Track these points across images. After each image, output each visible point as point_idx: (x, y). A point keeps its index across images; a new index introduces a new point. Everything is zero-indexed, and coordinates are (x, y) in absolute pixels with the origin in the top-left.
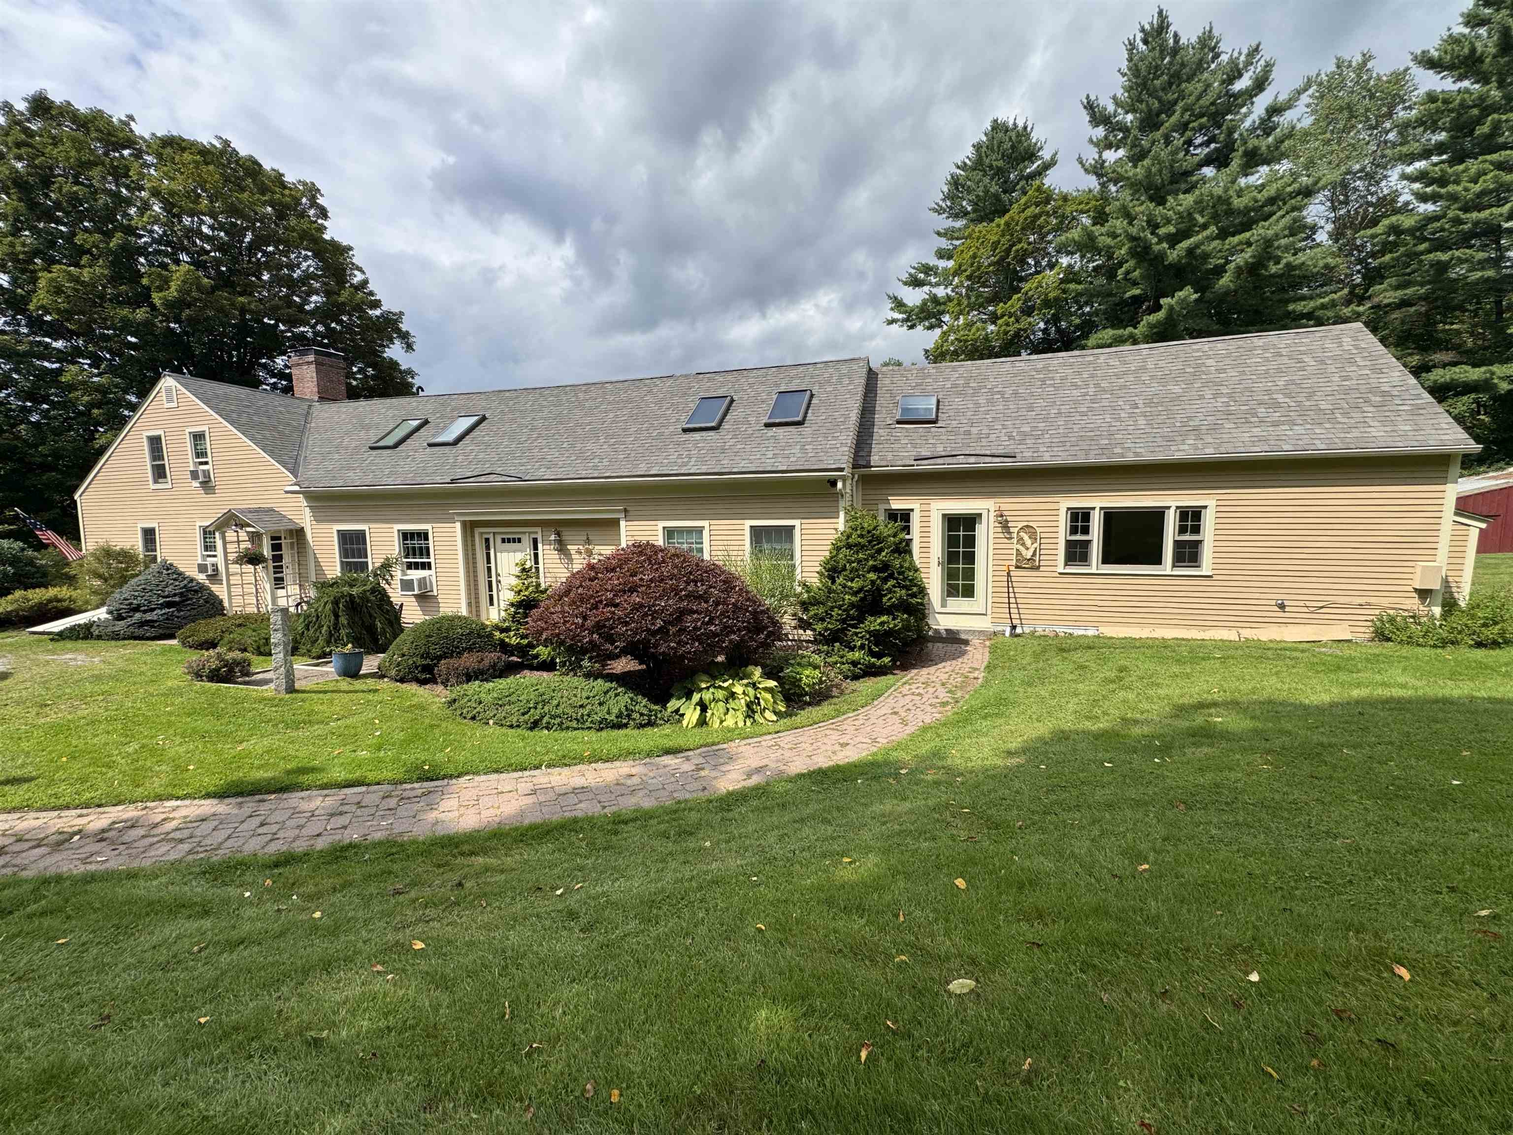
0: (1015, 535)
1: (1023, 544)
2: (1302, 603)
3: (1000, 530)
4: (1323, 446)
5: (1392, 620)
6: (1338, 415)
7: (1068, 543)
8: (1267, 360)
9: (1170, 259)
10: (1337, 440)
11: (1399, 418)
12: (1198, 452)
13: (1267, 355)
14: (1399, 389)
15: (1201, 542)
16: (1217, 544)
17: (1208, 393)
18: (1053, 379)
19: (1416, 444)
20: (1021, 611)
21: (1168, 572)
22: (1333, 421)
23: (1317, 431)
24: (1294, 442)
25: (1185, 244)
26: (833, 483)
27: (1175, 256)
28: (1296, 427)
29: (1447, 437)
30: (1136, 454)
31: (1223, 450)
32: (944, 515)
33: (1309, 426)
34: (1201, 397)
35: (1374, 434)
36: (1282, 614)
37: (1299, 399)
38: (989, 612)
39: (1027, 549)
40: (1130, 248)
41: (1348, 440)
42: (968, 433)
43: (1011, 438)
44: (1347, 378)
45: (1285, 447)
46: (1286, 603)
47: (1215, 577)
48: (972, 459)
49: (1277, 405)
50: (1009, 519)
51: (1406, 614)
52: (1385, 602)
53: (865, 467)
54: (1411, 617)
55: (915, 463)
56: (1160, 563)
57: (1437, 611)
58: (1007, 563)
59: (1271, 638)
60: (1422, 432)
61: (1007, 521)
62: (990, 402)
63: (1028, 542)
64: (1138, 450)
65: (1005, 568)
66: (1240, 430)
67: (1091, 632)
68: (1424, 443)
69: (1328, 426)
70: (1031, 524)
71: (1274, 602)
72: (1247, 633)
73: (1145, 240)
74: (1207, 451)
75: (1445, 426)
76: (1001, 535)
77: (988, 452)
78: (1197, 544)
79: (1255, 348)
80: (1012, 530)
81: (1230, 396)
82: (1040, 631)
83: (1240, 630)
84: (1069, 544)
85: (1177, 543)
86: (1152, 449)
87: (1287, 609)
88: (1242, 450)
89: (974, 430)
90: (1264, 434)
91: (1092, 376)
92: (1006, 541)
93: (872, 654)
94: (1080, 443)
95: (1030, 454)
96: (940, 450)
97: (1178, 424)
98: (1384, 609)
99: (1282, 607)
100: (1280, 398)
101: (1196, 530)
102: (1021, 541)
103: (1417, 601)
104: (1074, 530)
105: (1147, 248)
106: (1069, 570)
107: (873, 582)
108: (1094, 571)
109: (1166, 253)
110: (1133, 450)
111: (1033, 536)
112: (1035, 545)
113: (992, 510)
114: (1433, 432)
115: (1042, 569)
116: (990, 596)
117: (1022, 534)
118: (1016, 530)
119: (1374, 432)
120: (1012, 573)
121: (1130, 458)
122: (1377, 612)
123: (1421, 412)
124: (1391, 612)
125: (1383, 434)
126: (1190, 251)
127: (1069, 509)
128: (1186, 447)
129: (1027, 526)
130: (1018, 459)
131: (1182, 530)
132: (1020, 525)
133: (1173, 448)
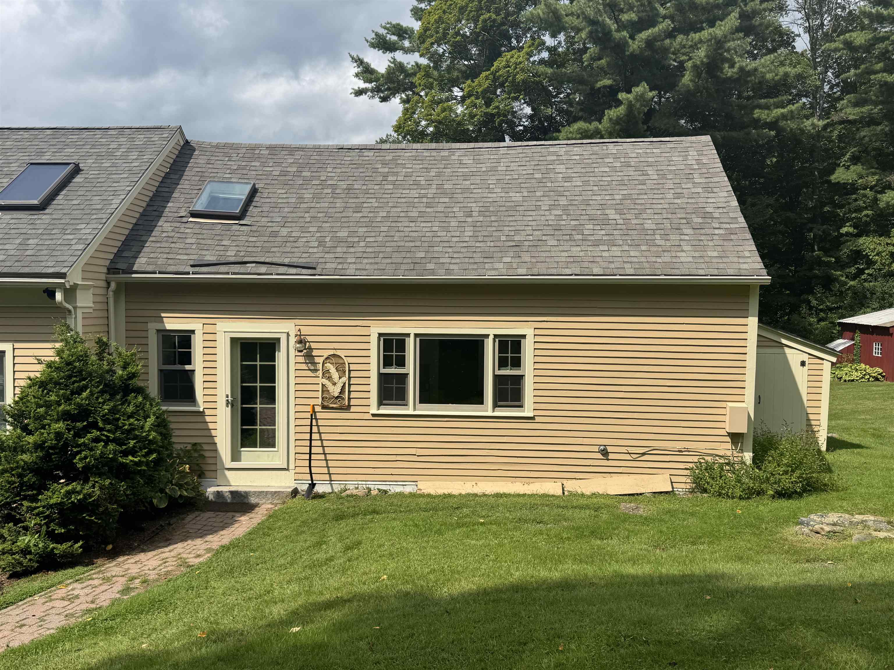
0: (320, 366)
1: (330, 378)
2: (624, 450)
3: (302, 359)
4: (632, 271)
5: (709, 468)
6: (658, 237)
7: (381, 376)
8: (614, 169)
9: (631, 49)
10: (646, 265)
11: (711, 243)
12: (511, 272)
13: (615, 164)
14: (721, 210)
15: (523, 376)
16: (538, 379)
17: (545, 204)
18: (396, 174)
19: (716, 272)
20: (330, 464)
21: (490, 413)
22: (651, 243)
23: (632, 254)
24: (605, 265)
25: (644, 35)
26: (51, 294)
27: (635, 46)
28: (614, 248)
29: (745, 266)
30: (448, 271)
31: (535, 271)
32: (233, 340)
33: (626, 248)
34: (538, 208)
35: (682, 259)
36: (605, 463)
37: (628, 216)
38: (292, 466)
39: (334, 384)
40: (591, 32)
41: (657, 265)
42: (274, 234)
43: (321, 243)
44: (678, 196)
45: (596, 271)
46: (609, 449)
47: (537, 419)
48: (263, 269)
49: (605, 222)
50: (313, 345)
51: (722, 461)
52: (701, 447)
53: (124, 272)
54: (727, 464)
55: (191, 270)
56: (481, 402)
57: (748, 456)
58: (312, 402)
59: (595, 490)
60: (725, 260)
61: (310, 349)
62: (317, 197)
63: (335, 375)
64: (452, 267)
65: (309, 409)
66: (561, 248)
67: (408, 489)
68: (723, 272)
69: (643, 248)
70: (338, 353)
71: (596, 449)
72: (571, 486)
73: (603, 25)
74: (521, 271)
75: (747, 254)
76: (304, 367)
77: (287, 261)
78: (519, 379)
79: (607, 156)
80: (317, 360)
81: (565, 209)
82: (352, 489)
83: (565, 482)
84: (383, 378)
85: (496, 377)
86: (466, 266)
87: (611, 456)
88: (554, 271)
89: (284, 232)
90: (582, 254)
91: (439, 175)
92: (309, 373)
93: (52, 536)
94: (395, 255)
95: (334, 266)
96: (231, 255)
97: (503, 238)
98: (703, 455)
99: (605, 453)
100: (612, 214)
101: (517, 363)
102: (326, 374)
103: (729, 446)
104: (387, 362)
105: (607, 34)
106: (384, 411)
107: (59, 435)
108: (411, 412)
109: (627, 42)
110: (446, 266)
111: (341, 369)
112: (345, 379)
113: (292, 334)
114: (736, 260)
115: (353, 409)
116: (292, 444)
117: (328, 365)
118: (320, 360)
119: (684, 257)
120: (319, 416)
121: (441, 276)
122: (696, 459)
123: (732, 237)
124: (709, 459)
125: (690, 259)
126: (650, 43)
127: (380, 335)
128: (501, 266)
129: (334, 355)
130: (318, 271)
131: (502, 363)
132: (326, 353)
133: (487, 266)
